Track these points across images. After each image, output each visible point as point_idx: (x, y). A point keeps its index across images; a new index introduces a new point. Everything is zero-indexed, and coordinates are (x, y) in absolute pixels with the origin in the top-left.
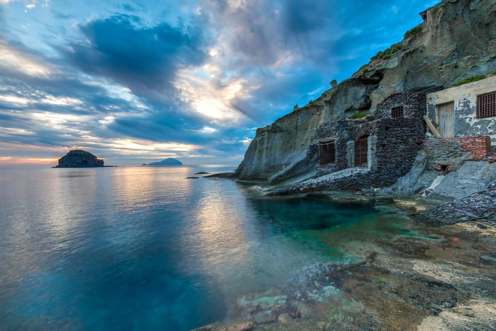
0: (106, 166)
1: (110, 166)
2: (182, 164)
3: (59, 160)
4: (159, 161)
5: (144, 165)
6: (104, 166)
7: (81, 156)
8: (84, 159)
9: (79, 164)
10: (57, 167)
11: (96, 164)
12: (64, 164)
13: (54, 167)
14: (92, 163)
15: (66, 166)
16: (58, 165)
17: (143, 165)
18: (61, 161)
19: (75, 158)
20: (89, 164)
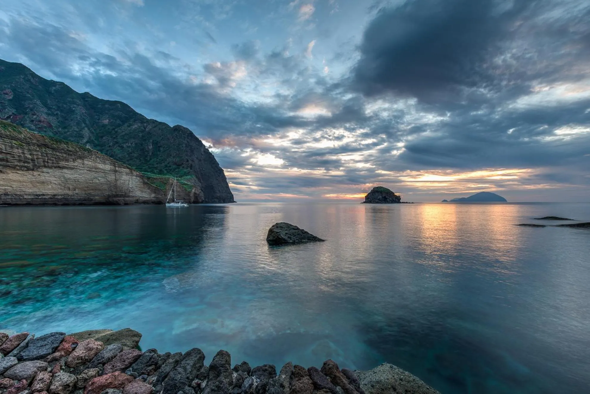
0: (402, 203)
1: (407, 203)
2: (506, 201)
3: (366, 197)
4: (466, 197)
5: (445, 201)
6: (400, 203)
7: (381, 192)
8: (384, 195)
9: (380, 201)
10: (364, 202)
11: (394, 201)
12: (369, 200)
13: (362, 203)
14: (391, 199)
15: (370, 202)
16: (364, 201)
17: (443, 201)
18: (367, 198)
19: (377, 194)
20: (388, 200)
